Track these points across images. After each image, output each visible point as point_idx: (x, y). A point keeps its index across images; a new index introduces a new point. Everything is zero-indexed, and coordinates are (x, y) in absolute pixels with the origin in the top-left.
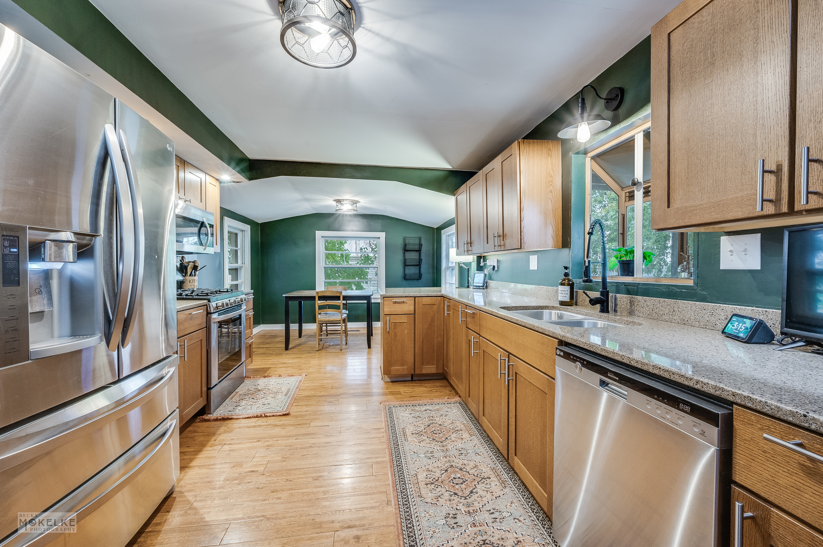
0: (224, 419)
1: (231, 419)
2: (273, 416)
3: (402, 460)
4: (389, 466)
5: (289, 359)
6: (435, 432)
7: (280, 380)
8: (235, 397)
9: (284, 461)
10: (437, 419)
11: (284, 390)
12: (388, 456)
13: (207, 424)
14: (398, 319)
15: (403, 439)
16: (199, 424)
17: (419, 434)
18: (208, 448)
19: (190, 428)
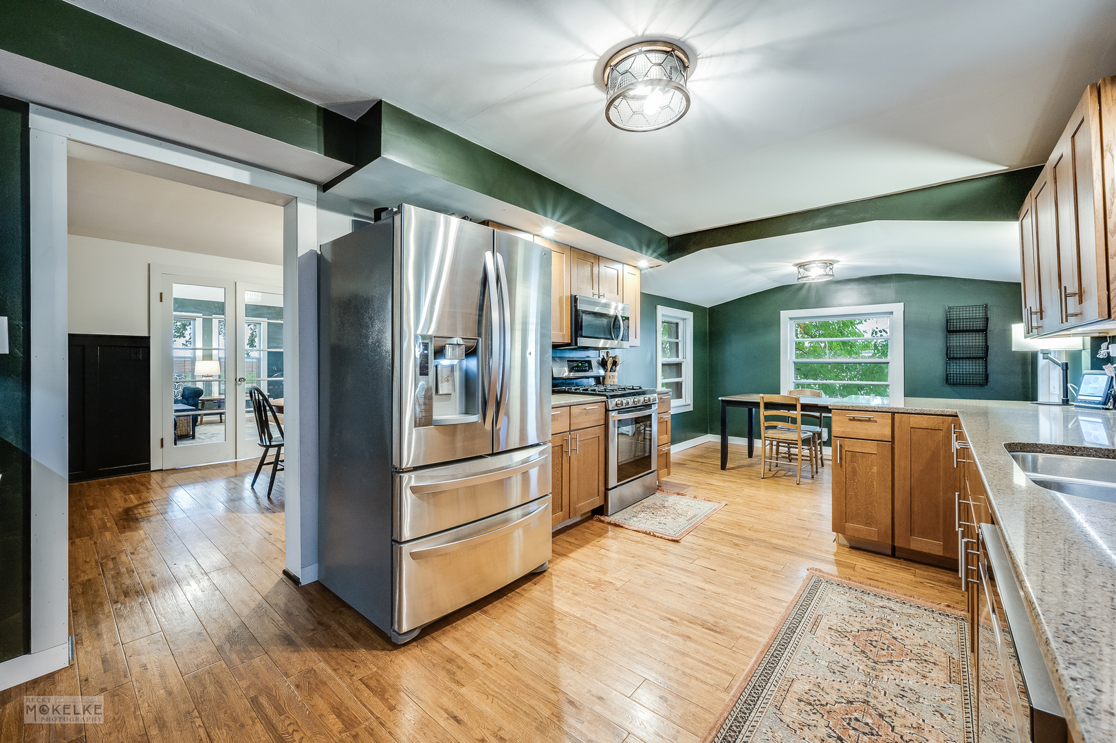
0: (616, 525)
1: (622, 527)
2: (661, 538)
3: (786, 653)
4: (760, 650)
5: (719, 480)
6: (874, 643)
7: (693, 502)
8: (638, 507)
9: (644, 587)
10: (895, 628)
11: (690, 514)
12: (767, 638)
13: (601, 525)
14: (858, 447)
15: (809, 628)
16: (595, 522)
17: (843, 634)
18: (589, 546)
19: (586, 524)
